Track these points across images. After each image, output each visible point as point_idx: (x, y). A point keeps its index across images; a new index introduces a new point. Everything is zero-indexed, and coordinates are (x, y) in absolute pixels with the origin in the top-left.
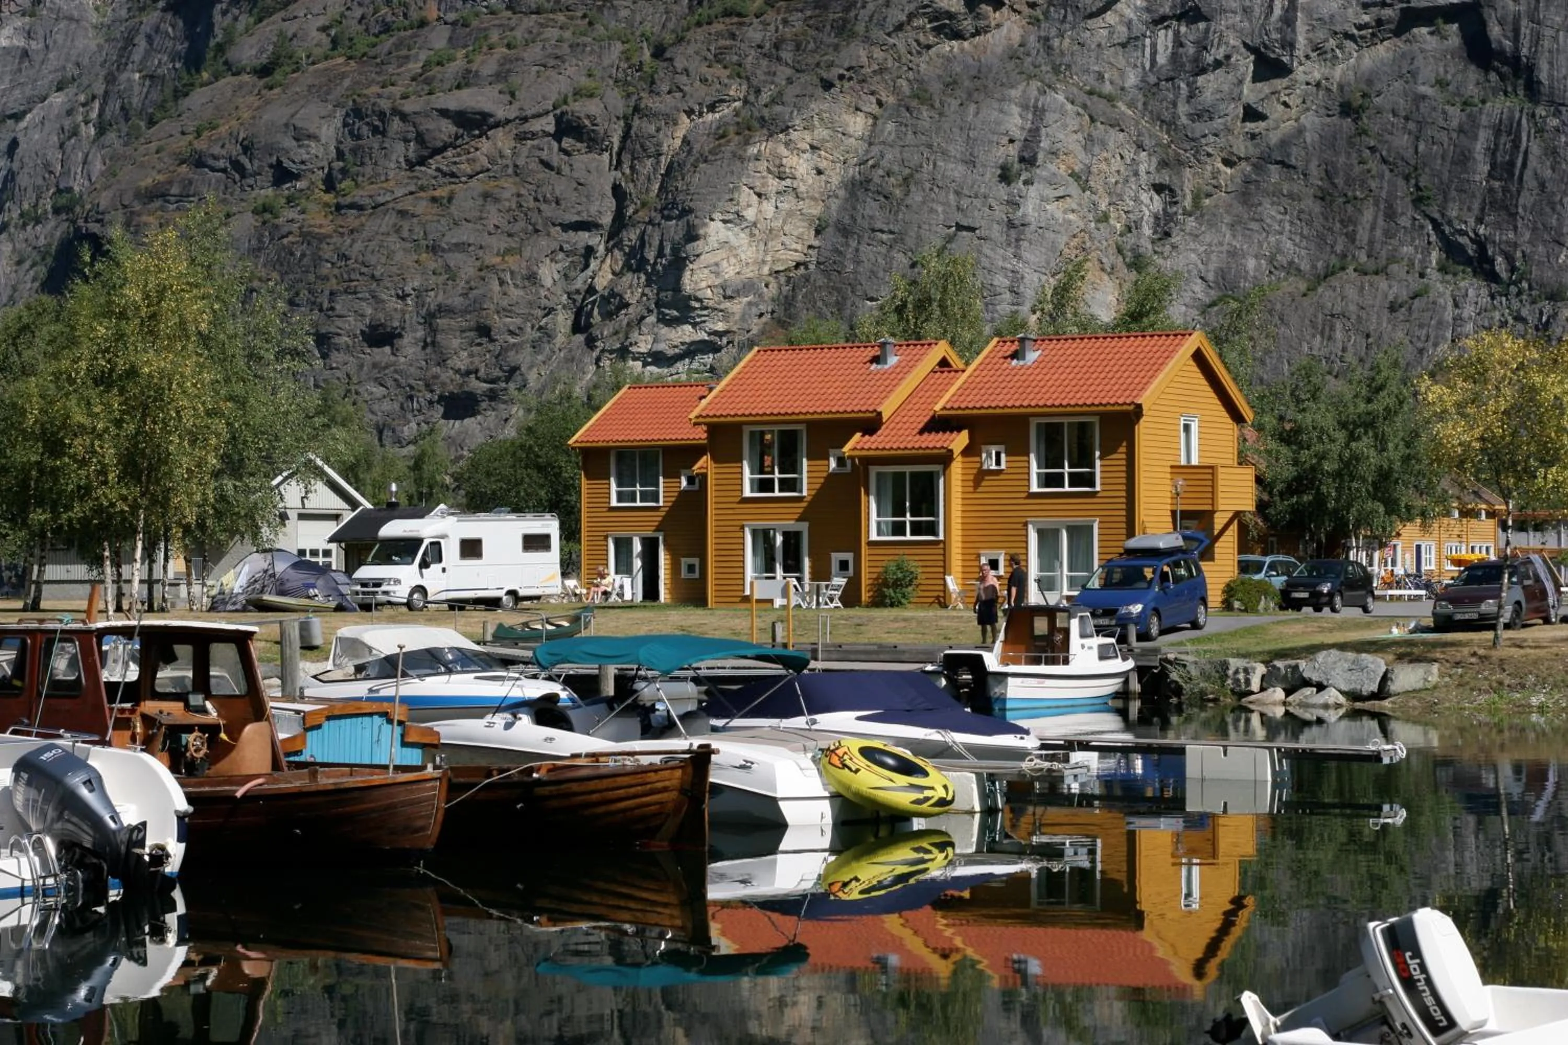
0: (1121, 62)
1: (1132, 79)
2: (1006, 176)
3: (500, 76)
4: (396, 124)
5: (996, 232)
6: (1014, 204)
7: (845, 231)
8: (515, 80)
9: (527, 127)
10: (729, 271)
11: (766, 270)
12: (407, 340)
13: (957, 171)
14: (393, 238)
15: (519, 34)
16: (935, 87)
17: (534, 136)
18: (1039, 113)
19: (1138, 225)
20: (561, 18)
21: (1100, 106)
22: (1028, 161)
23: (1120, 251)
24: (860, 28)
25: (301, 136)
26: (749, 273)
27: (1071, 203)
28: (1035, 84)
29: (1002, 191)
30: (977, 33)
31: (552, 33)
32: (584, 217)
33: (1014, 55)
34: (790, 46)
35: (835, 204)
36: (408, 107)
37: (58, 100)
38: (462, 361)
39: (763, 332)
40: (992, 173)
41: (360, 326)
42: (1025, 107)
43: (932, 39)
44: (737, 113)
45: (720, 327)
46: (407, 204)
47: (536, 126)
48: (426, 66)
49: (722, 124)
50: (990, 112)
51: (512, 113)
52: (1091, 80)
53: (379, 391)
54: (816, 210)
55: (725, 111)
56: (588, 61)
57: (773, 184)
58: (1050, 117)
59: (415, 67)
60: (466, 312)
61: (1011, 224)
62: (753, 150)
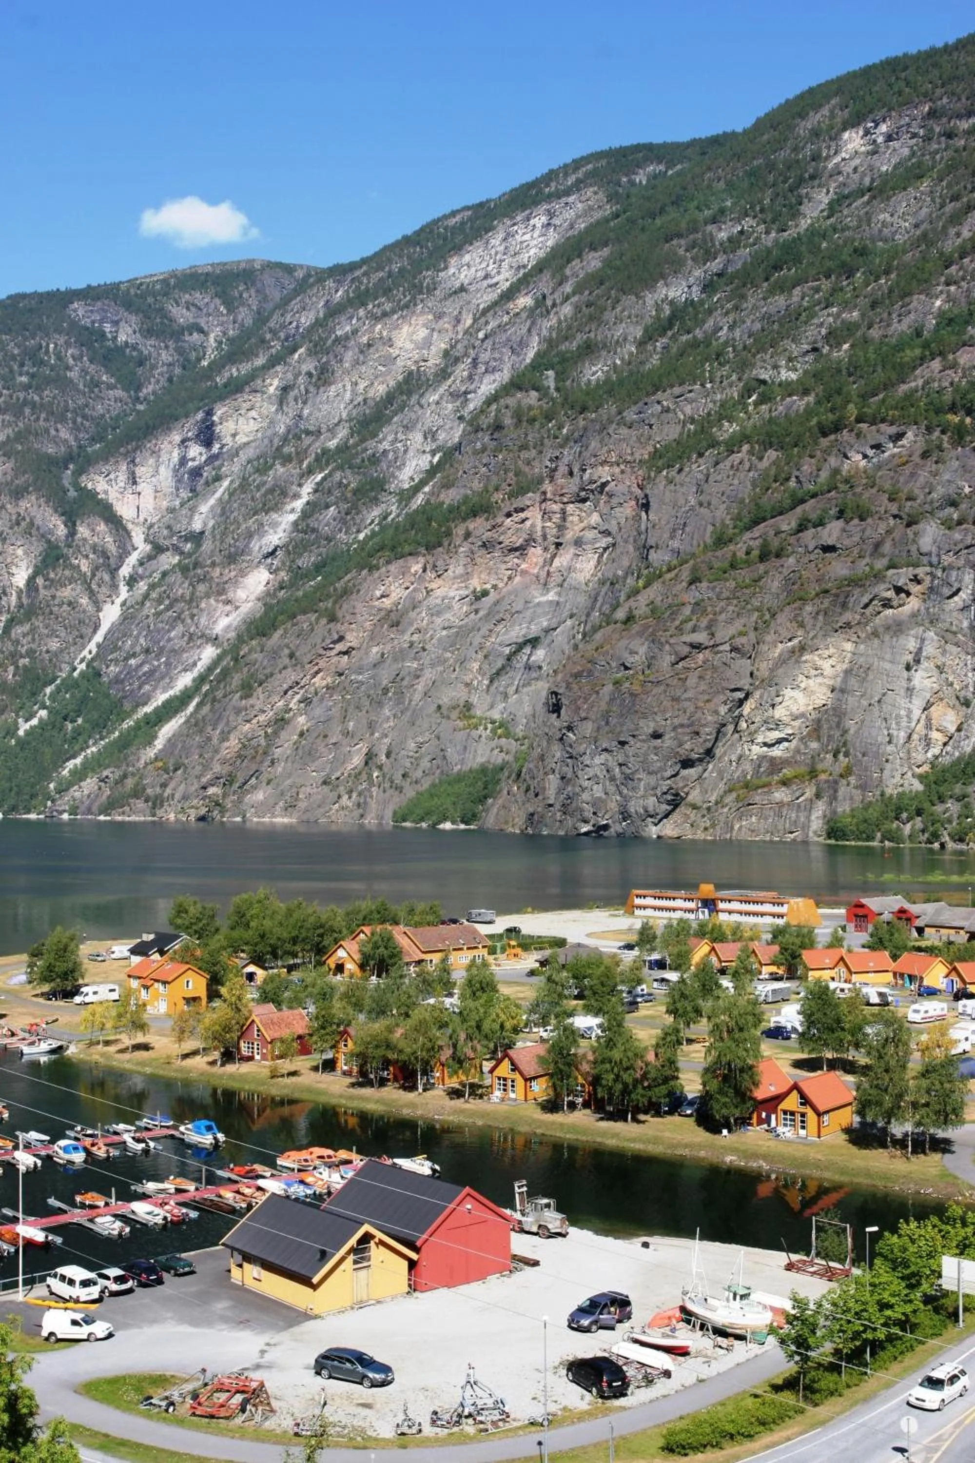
0: (961, 617)
1: (965, 624)
2: (908, 668)
3: (708, 627)
4: (667, 647)
5: (902, 692)
6: (909, 680)
7: (843, 691)
8: (713, 629)
9: (716, 649)
10: (794, 709)
11: (811, 708)
12: (667, 737)
13: (887, 666)
14: (663, 696)
15: (718, 609)
16: (881, 630)
17: (721, 652)
18: (923, 640)
19: (967, 686)
20: (735, 602)
21: (949, 636)
22: (918, 661)
23: (958, 698)
24: (851, 605)
25: (633, 653)
26: (802, 709)
27: (934, 679)
28: (922, 628)
29: (905, 674)
30: (900, 606)
31: (731, 608)
32: (738, 686)
33: (914, 615)
34: (822, 613)
35: (839, 679)
36: (672, 641)
37: (569, 622)
38: (688, 746)
39: (808, 733)
40: (902, 667)
41: (651, 731)
42: (917, 638)
43: (881, 609)
44: (800, 642)
45: (790, 732)
46: (669, 681)
47: (721, 648)
48: (681, 623)
49: (793, 647)
50: (902, 640)
51: (712, 643)
52: (947, 626)
53: (656, 758)
54: (831, 682)
55: (795, 641)
56: (743, 621)
57: (814, 672)
58: (926, 643)
59: (677, 623)
60: (688, 726)
61: (908, 689)
62: (804, 658)
